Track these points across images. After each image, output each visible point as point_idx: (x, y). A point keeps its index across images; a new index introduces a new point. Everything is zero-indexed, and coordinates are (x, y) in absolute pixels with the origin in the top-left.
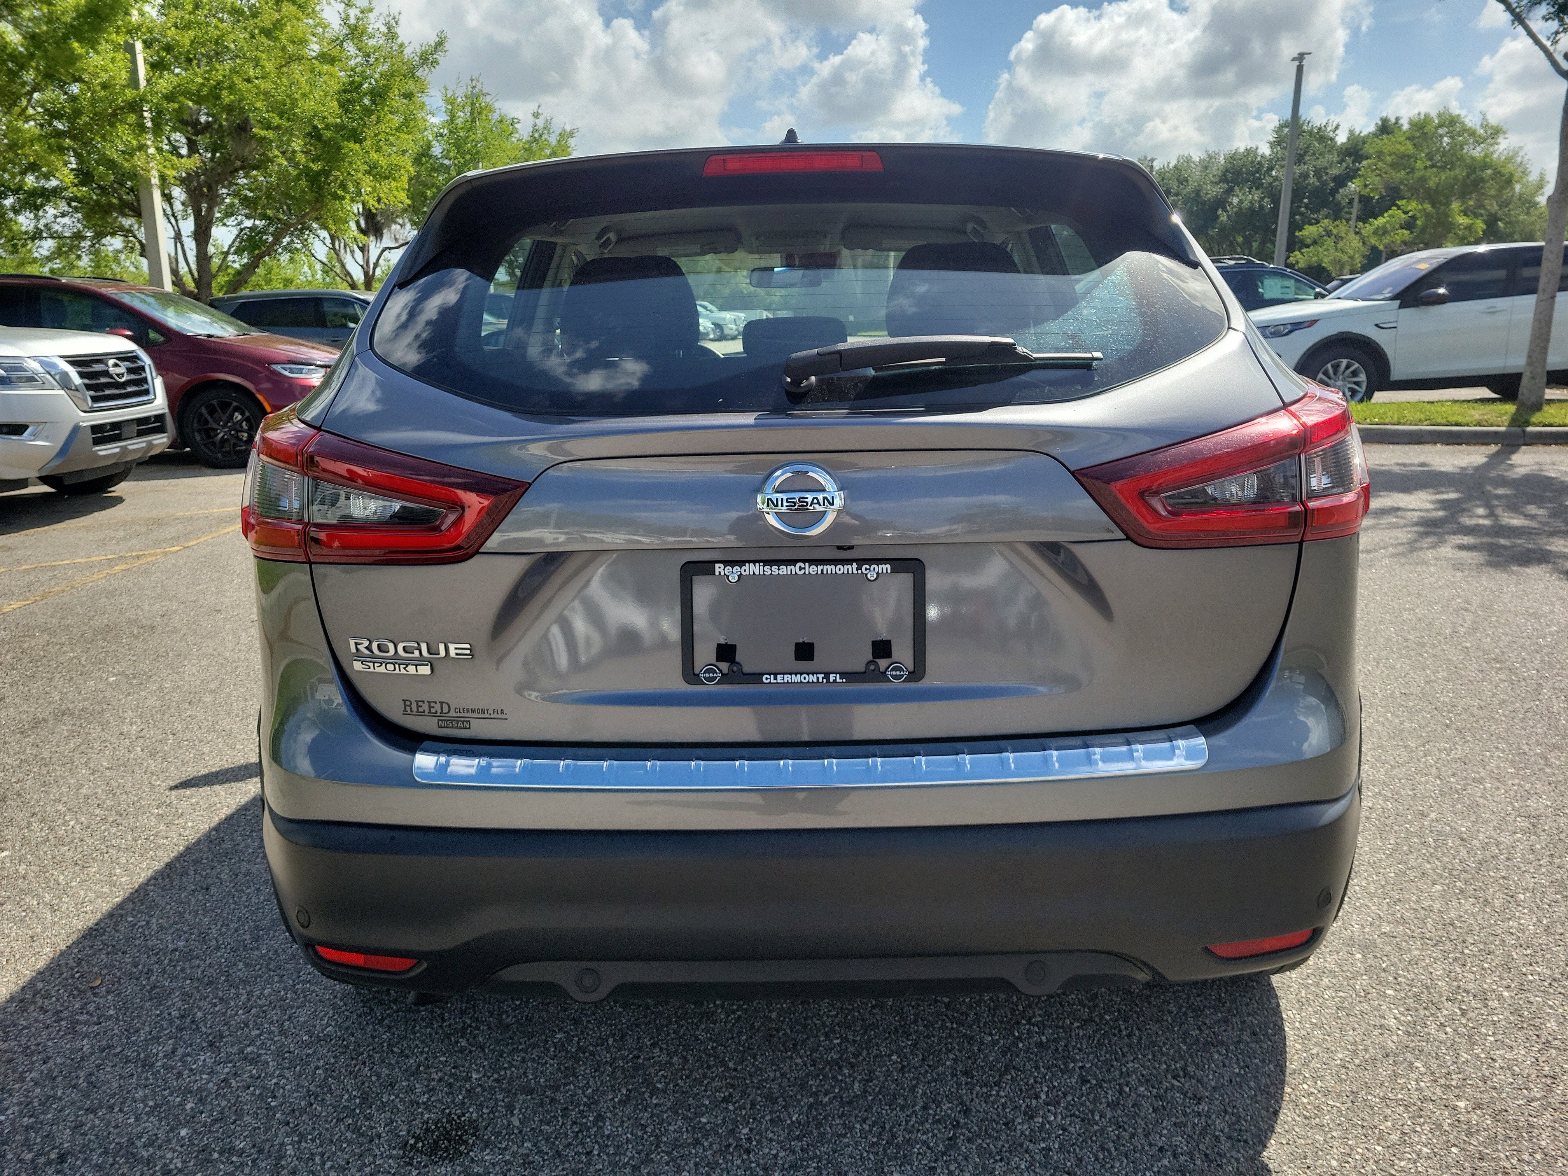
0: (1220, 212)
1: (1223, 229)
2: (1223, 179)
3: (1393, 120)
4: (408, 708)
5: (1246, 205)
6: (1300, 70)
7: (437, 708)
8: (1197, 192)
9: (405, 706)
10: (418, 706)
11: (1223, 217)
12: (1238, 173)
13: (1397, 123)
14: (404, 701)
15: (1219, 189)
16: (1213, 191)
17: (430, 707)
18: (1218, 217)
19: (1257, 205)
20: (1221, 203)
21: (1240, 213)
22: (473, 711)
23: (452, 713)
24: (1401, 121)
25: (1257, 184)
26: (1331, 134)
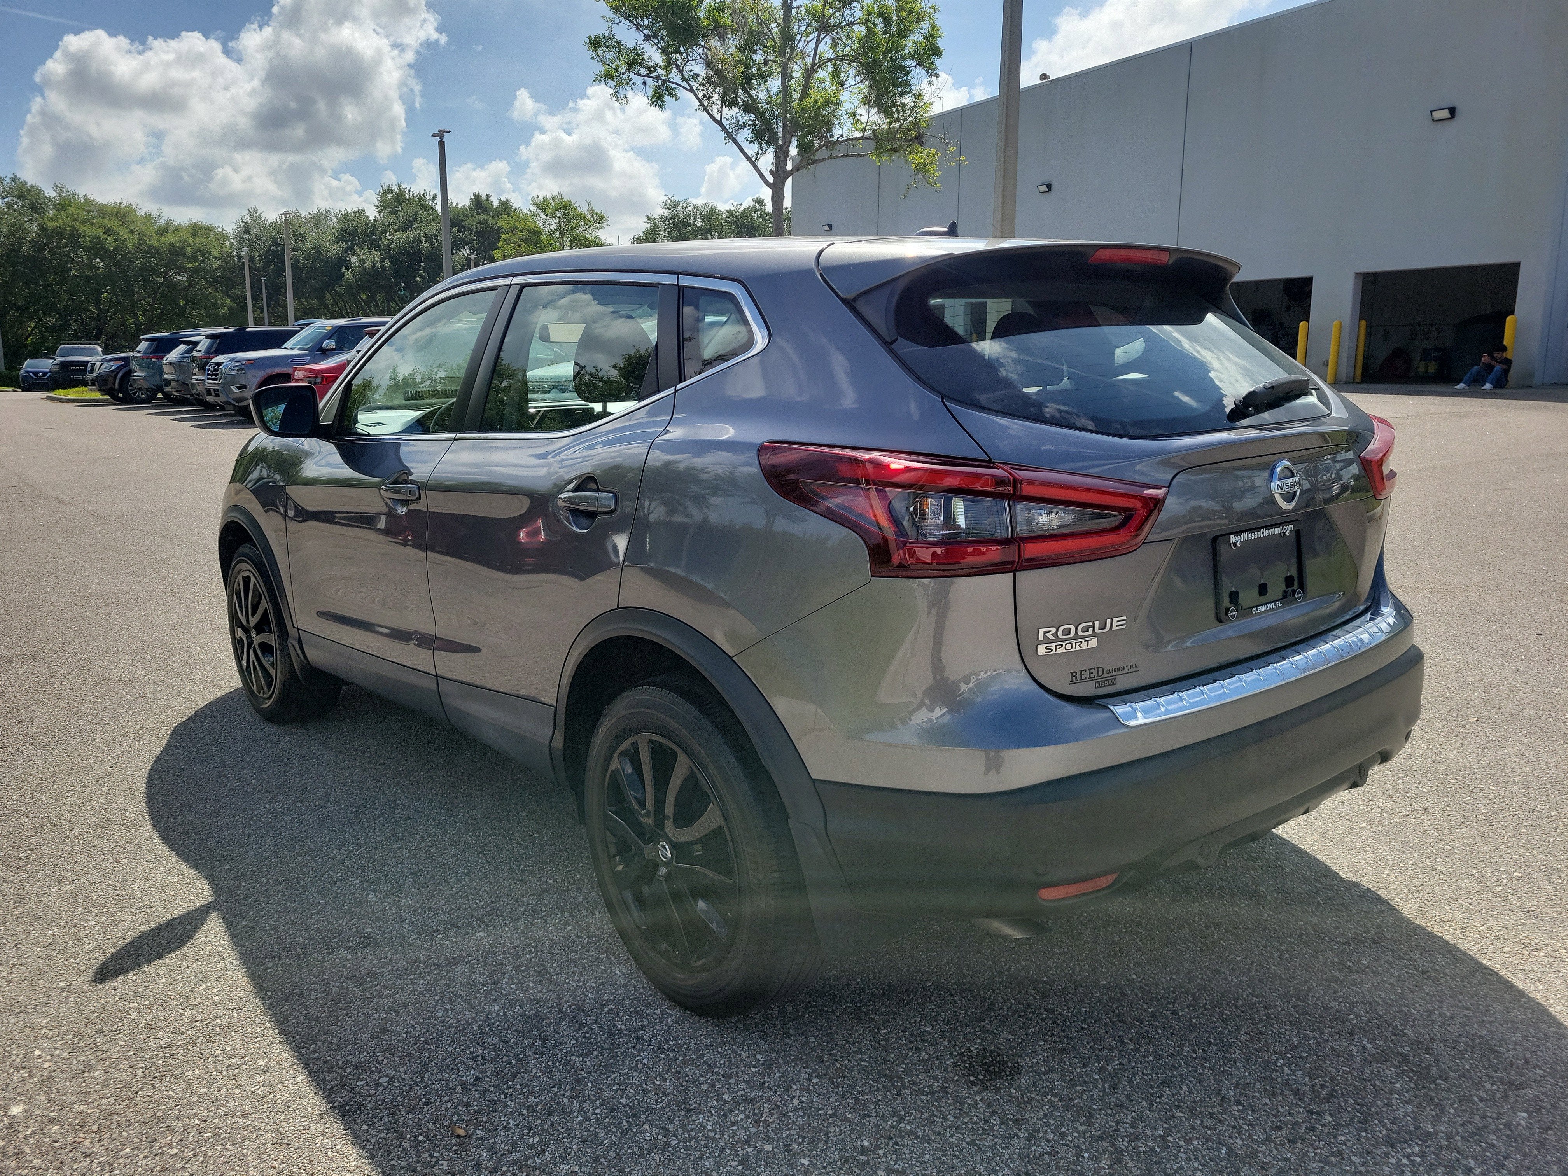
0: (343, 270)
1: (349, 286)
2: (340, 237)
3: (484, 197)
4: (1074, 679)
5: (368, 265)
6: (442, 144)
7: (1095, 673)
8: (318, 249)
9: (1072, 676)
10: (1081, 675)
11: (348, 275)
12: (354, 232)
13: (487, 200)
14: (1071, 673)
15: (340, 247)
16: (334, 250)
17: (1090, 673)
18: (343, 275)
19: (378, 265)
20: (341, 262)
21: (364, 272)
22: (1118, 670)
23: (1105, 675)
24: (491, 199)
25: (374, 245)
26: (430, 203)
